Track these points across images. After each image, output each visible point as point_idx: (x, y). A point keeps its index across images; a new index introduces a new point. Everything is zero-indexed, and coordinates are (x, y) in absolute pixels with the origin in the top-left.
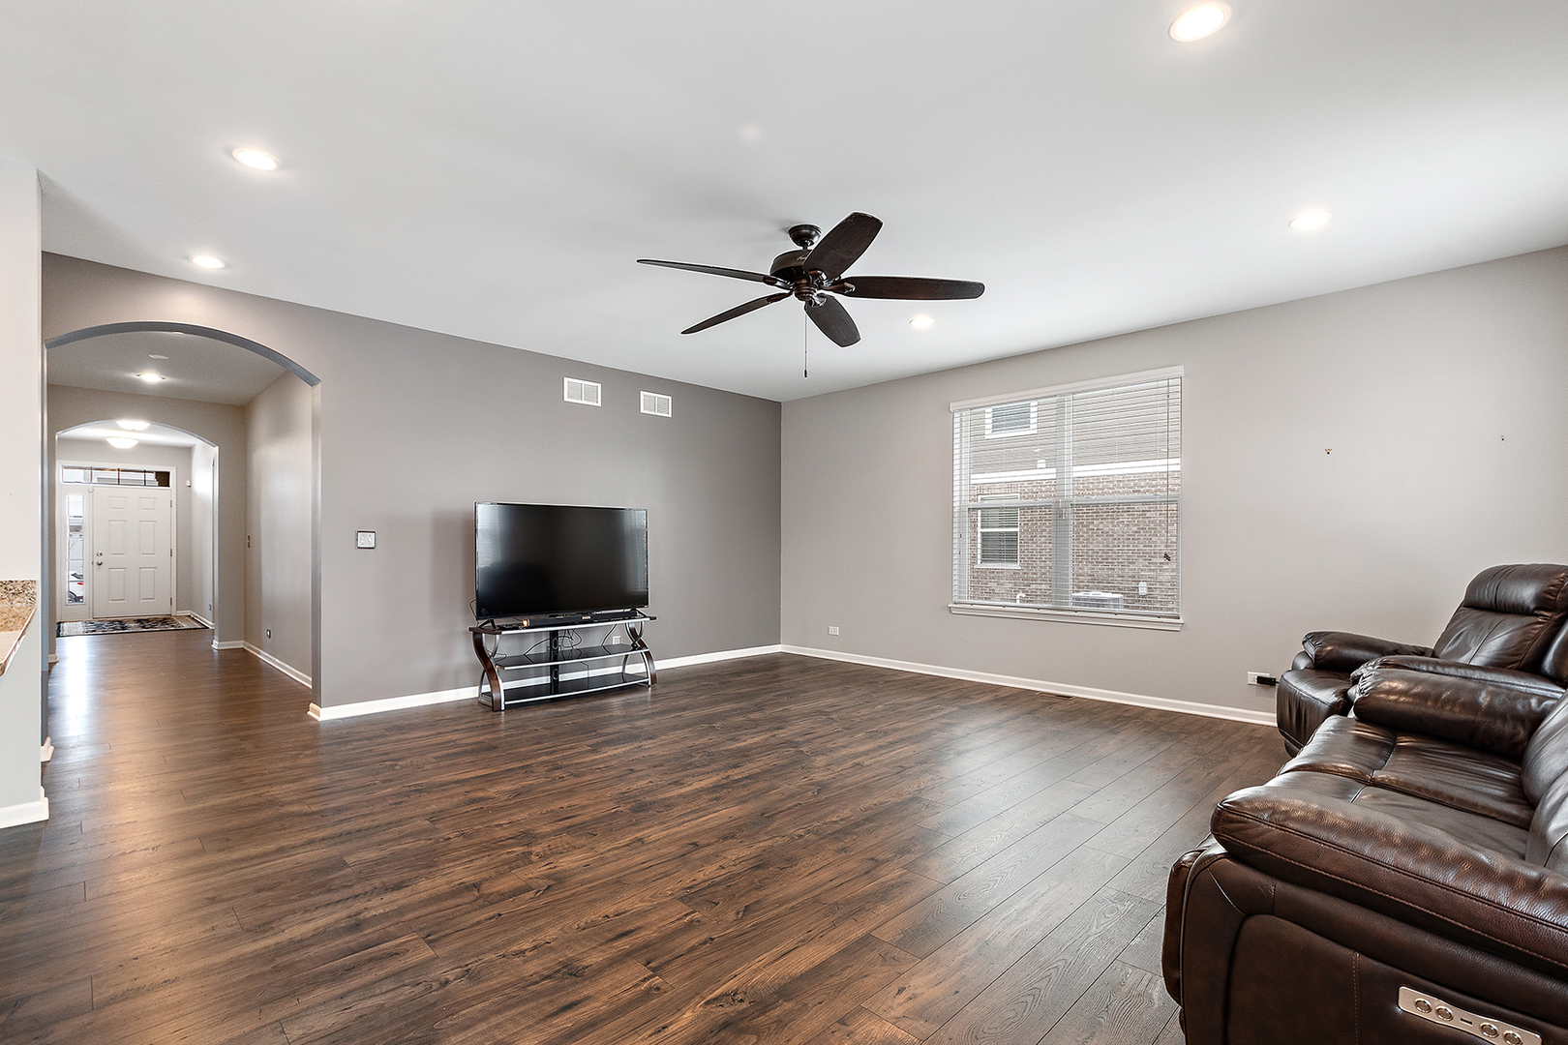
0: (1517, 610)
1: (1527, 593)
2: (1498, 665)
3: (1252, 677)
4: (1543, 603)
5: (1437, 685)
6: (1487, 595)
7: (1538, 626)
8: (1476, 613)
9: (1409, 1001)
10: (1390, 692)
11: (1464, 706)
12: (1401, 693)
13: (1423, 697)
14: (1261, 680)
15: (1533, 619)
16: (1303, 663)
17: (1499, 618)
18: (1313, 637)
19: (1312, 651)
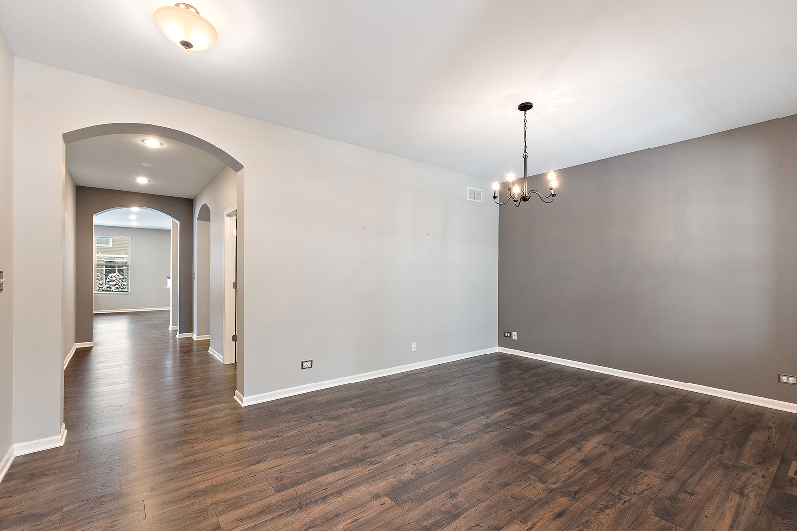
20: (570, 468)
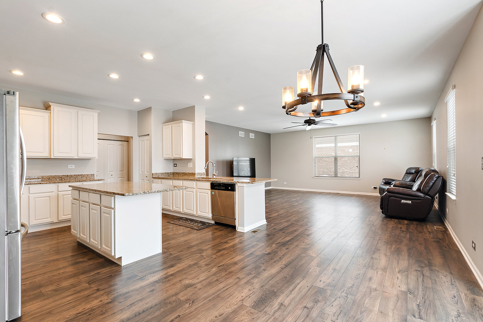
0: (412, 174)
1: (413, 171)
2: (410, 181)
3: (373, 187)
4: (415, 172)
5: (403, 182)
6: (408, 172)
7: (415, 175)
8: (407, 174)
9: (402, 201)
10: (397, 184)
11: (406, 185)
12: (399, 184)
13: (401, 184)
14: (374, 188)
15: (414, 175)
16: (383, 183)
17: (410, 175)
18: (384, 179)
19: (384, 181)
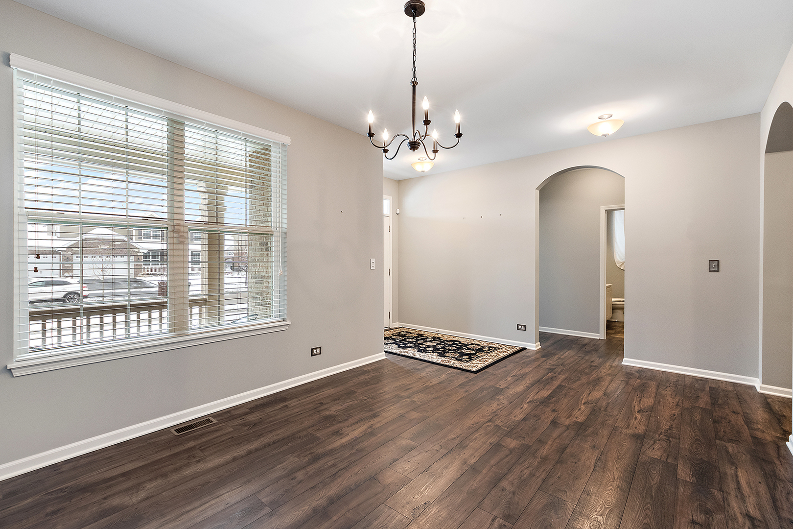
20: (476, 439)
